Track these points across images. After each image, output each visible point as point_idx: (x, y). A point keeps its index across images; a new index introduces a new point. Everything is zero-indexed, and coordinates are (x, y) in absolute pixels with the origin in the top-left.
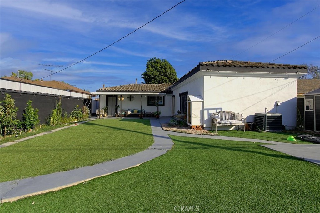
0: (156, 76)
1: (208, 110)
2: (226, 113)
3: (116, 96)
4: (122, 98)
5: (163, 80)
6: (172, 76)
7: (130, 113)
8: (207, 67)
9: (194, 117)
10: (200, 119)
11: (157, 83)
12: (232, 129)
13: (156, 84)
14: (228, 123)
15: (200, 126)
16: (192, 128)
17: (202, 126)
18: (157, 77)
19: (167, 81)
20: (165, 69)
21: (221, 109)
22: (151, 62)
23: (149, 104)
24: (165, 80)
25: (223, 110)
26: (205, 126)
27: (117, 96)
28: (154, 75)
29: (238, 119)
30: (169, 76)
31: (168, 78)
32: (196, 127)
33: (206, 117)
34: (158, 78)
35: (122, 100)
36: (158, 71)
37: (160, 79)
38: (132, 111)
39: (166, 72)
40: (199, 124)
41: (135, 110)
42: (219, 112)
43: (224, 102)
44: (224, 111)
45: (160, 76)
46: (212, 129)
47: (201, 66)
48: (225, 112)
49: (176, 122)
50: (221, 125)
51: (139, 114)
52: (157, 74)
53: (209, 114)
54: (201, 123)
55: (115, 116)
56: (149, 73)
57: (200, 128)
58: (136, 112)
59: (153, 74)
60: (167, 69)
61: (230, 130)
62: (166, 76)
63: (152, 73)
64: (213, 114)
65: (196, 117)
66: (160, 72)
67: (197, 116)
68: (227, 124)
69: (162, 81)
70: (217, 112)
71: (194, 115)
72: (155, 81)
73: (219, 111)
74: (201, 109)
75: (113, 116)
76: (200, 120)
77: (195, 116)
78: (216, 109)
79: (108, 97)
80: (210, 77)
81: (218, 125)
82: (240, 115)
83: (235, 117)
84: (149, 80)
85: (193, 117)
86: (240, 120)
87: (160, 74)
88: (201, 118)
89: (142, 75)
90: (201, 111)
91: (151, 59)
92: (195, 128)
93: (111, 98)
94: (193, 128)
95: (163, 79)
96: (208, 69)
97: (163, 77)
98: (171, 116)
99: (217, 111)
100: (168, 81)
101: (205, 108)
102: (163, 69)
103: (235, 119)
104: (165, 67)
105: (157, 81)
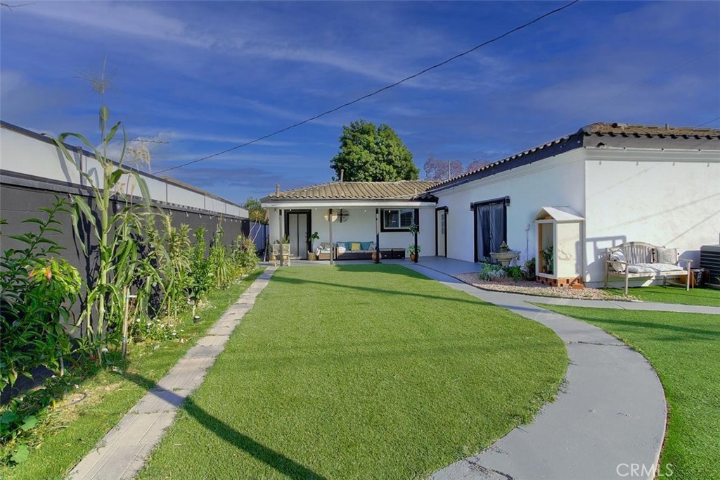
0: (367, 162)
1: (595, 240)
2: (637, 246)
3: (308, 213)
4: (333, 217)
5: (385, 172)
6: (404, 163)
7: (342, 250)
8: (600, 140)
9: (563, 259)
10: (575, 262)
11: (370, 179)
12: (647, 284)
13: (367, 180)
14: (652, 270)
15: (575, 280)
16: (559, 284)
17: (581, 280)
18: (371, 165)
19: (392, 173)
20: (388, 146)
21: (623, 238)
22: (352, 131)
23: (385, 228)
24: (389, 173)
25: (629, 240)
26: (588, 279)
27: (310, 210)
28: (364, 161)
29: (667, 261)
30: (396, 162)
31: (395, 167)
32: (568, 281)
33: (590, 259)
34: (372, 169)
35: (333, 221)
36: (372, 151)
37: (378, 171)
38: (348, 246)
39: (390, 153)
40: (573, 275)
41: (353, 244)
42: (621, 246)
43: (630, 222)
44: (632, 243)
45: (377, 163)
46: (606, 285)
47: (585, 137)
48: (635, 244)
49: (501, 271)
50: (637, 275)
51: (372, 254)
52: (371, 158)
53: (597, 251)
54: (577, 272)
55: (307, 259)
56: (351, 157)
57: (576, 283)
58: (356, 248)
59: (359, 159)
60: (391, 146)
61: (643, 285)
62: (390, 162)
63: (357, 156)
64: (609, 251)
65: (567, 259)
66: (377, 153)
67: (569, 257)
68: (650, 272)
69: (382, 174)
70: (614, 247)
71: (563, 253)
72: (366, 174)
73: (619, 242)
74: (578, 240)
75: (301, 259)
76: (576, 265)
77: (563, 256)
78: (613, 239)
79: (288, 213)
80: (598, 162)
81: (630, 276)
82: (674, 251)
83: (661, 256)
84: (352, 173)
85: (560, 258)
86: (675, 262)
87: (377, 159)
88: (577, 260)
89: (331, 161)
90: (577, 243)
91: (353, 122)
92: (565, 284)
93: (296, 215)
94: (562, 285)
95: (383, 170)
96: (601, 144)
97: (383, 165)
98: (434, 254)
99: (614, 244)
100: (395, 175)
101: (588, 236)
102: (383, 147)
103: (661, 259)
104: (387, 142)
105: (371, 176)
